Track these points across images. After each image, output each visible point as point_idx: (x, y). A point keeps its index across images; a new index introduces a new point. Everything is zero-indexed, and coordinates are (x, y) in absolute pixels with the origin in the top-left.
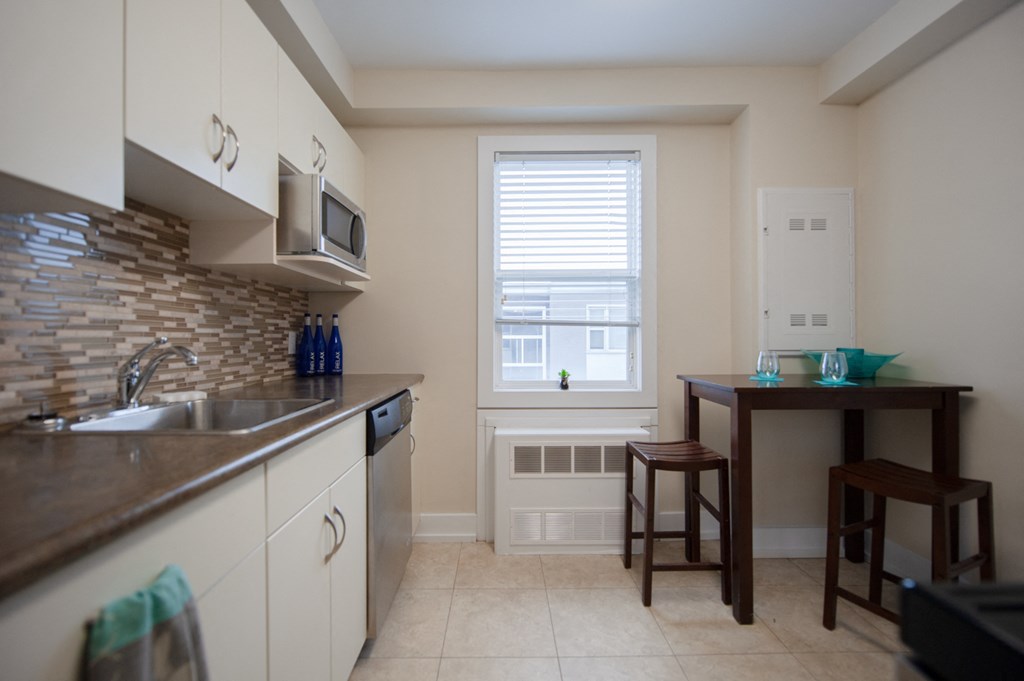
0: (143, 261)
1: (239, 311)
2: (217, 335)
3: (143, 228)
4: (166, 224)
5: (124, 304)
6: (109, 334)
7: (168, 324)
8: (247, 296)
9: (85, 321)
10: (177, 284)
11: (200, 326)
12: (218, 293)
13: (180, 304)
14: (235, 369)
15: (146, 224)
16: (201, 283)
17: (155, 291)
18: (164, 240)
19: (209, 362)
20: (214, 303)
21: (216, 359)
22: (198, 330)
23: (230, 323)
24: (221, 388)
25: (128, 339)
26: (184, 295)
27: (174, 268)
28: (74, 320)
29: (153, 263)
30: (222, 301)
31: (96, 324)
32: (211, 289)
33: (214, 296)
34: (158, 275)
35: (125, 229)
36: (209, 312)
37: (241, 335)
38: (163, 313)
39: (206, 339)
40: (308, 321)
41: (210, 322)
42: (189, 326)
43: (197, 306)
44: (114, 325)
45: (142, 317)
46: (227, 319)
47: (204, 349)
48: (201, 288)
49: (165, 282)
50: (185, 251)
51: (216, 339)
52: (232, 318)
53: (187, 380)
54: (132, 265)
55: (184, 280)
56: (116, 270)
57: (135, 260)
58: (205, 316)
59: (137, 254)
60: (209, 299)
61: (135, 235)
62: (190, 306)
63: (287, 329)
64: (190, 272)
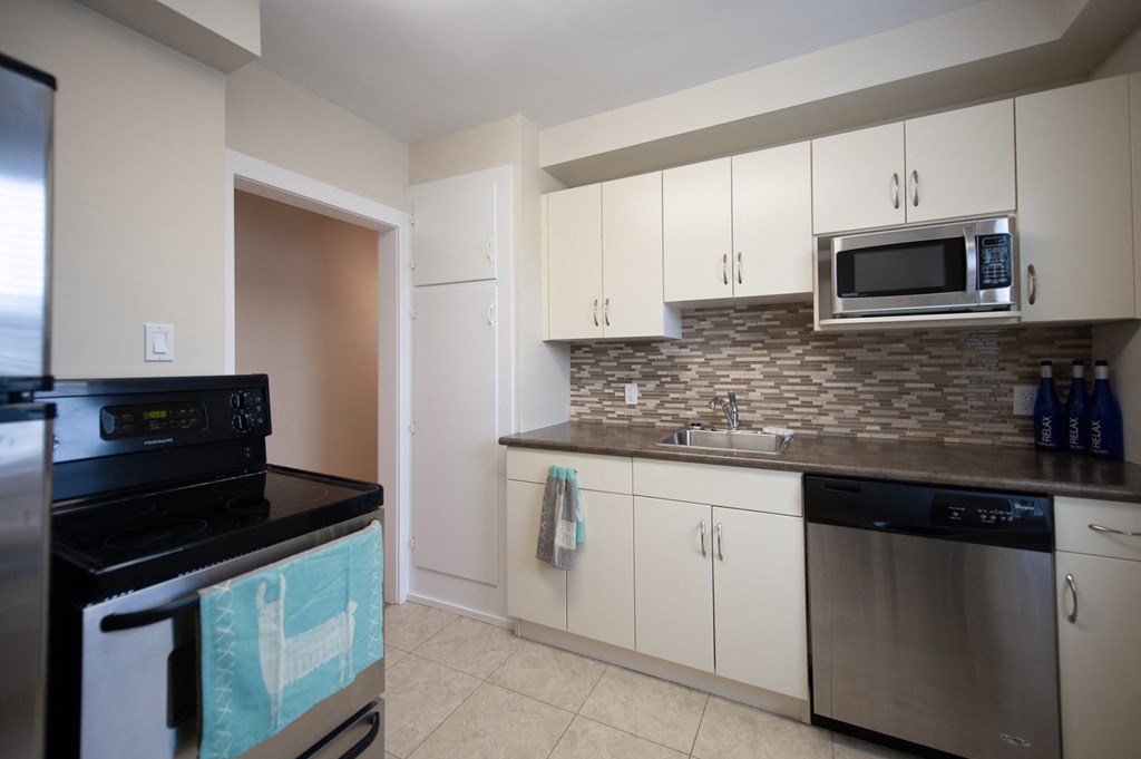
0: (768, 341)
1: (893, 366)
2: (855, 388)
3: (768, 320)
4: (788, 312)
5: (754, 369)
6: (744, 387)
7: (791, 380)
8: (908, 350)
9: (729, 380)
10: (801, 351)
11: (827, 381)
12: (849, 352)
13: (804, 365)
14: (883, 420)
15: (770, 317)
16: (831, 347)
17: (779, 359)
18: (784, 323)
19: (842, 411)
20: (848, 361)
21: (851, 410)
22: (825, 385)
23: (875, 377)
24: (859, 435)
25: (757, 390)
26: (807, 358)
27: (798, 341)
28: (723, 380)
29: (778, 341)
30: (859, 359)
31: (736, 381)
32: (842, 350)
33: (848, 355)
34: (782, 348)
35: (754, 324)
36: (842, 370)
37: (896, 389)
38: (786, 373)
39: (836, 392)
40: (1047, 372)
41: (840, 377)
42: (814, 381)
43: (824, 366)
44: (747, 381)
45: (767, 376)
46: (869, 374)
47: (835, 400)
48: (829, 351)
49: (789, 352)
50: (809, 325)
51: (852, 392)
52: (875, 373)
53: (814, 422)
54: (760, 345)
55: (809, 347)
56: (749, 350)
57: (762, 342)
58: (835, 373)
59: (763, 338)
60: (842, 358)
61: (762, 326)
62: (818, 367)
63: (1008, 382)
64: (813, 341)
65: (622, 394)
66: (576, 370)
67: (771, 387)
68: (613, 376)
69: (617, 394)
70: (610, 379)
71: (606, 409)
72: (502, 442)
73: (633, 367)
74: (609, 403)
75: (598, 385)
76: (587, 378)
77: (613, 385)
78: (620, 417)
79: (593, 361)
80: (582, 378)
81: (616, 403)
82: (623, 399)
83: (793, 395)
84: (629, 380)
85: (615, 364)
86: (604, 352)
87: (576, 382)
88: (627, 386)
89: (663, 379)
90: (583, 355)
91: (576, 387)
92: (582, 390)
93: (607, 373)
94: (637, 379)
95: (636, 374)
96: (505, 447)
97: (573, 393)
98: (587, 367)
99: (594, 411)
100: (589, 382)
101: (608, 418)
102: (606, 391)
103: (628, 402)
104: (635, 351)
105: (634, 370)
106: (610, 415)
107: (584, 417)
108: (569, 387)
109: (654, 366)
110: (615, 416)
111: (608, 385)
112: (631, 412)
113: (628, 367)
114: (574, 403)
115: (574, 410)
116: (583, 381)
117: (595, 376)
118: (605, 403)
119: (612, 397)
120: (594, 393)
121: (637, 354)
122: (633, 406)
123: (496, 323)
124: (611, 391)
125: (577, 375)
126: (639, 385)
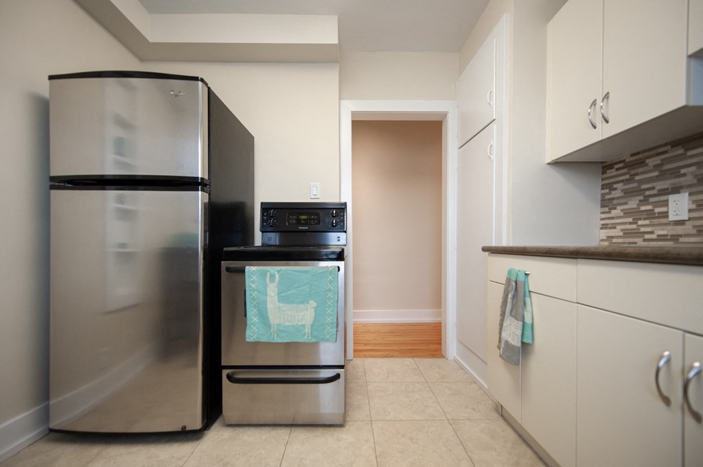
65: (663, 209)
66: (607, 191)
68: (653, 188)
69: (657, 210)
70: (647, 193)
71: (642, 229)
73: (683, 171)
74: (647, 222)
75: (633, 204)
76: (618, 198)
77: (652, 200)
78: (661, 238)
79: (627, 177)
80: (613, 199)
81: (656, 221)
82: (665, 215)
84: (676, 190)
85: (656, 173)
86: (641, 163)
87: (607, 204)
88: (672, 198)
90: (616, 173)
91: (606, 209)
92: (613, 211)
93: (644, 187)
94: (690, 186)
95: (689, 179)
97: (603, 216)
98: (619, 186)
99: (627, 233)
100: (622, 201)
101: (645, 240)
102: (643, 208)
103: (672, 218)
104: (687, 150)
105: (684, 175)
106: (647, 236)
107: (614, 240)
108: (599, 210)
110: (654, 236)
111: (645, 201)
112: (679, 230)
113: (676, 173)
114: (604, 227)
115: (604, 234)
116: (615, 202)
117: (628, 194)
118: (640, 222)
119: (650, 215)
120: (627, 213)
121: (690, 153)
122: (681, 223)
124: (650, 207)
125: (607, 197)
126: (690, 194)
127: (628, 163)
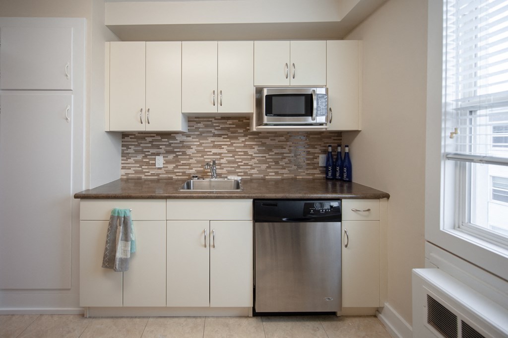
0: (230, 134)
1: (280, 147)
2: (265, 157)
3: (230, 124)
4: (239, 121)
5: (223, 148)
6: (219, 157)
7: (239, 153)
8: (285, 140)
9: (211, 153)
10: (244, 140)
11: (255, 153)
12: (264, 141)
13: (245, 146)
14: (276, 170)
15: (231, 123)
16: (256, 138)
17: (234, 143)
18: (238, 126)
19: (260, 167)
20: (263, 144)
21: (264, 166)
22: (254, 155)
23: (273, 152)
24: (267, 177)
25: (224, 158)
26: (247, 143)
27: (243, 135)
28: (208, 153)
29: (234, 135)
30: (267, 143)
31: (215, 154)
32: (261, 140)
33: (263, 142)
34: (236, 138)
35: (224, 126)
36: (261, 148)
37: (280, 157)
38: (237, 150)
39: (258, 158)
40: (330, 149)
41: (260, 152)
42: (249, 154)
43: (253, 147)
44: (220, 154)
45: (229, 152)
46: (271, 150)
47: (257, 162)
48: (256, 140)
49: (239, 140)
50: (248, 128)
51: (264, 158)
52: (273, 150)
53: (249, 173)
54: (226, 136)
55: (247, 138)
56: (221, 139)
57: (227, 135)
58: (258, 150)
59: (228, 133)
60: (260, 143)
61: (227, 128)
62: (251, 147)
63: (318, 153)
64: (249, 135)
65: (154, 162)
66: (125, 148)
67: (231, 157)
68: (149, 152)
69: (151, 162)
70: (147, 153)
71: (144, 171)
72: (76, 197)
73: (161, 147)
74: (146, 167)
75: (140, 157)
76: (132, 153)
77: (148, 157)
78: (153, 175)
79: (137, 143)
80: (129, 153)
81: (150, 167)
82: (154, 164)
83: (240, 160)
84: (158, 154)
85: (150, 145)
86: (144, 138)
87: (125, 155)
88: (157, 157)
89: (177, 153)
90: (130, 140)
91: (125, 158)
92: (129, 160)
93: (145, 150)
94: (163, 154)
95: (162, 151)
96: (79, 199)
97: (123, 162)
98: (132, 147)
99: (136, 172)
100: (134, 155)
101: (145, 176)
102: (144, 160)
103: (157, 166)
104: (162, 138)
105: (161, 148)
106: (146, 174)
107: (130, 176)
108: (120, 158)
109: (172, 147)
110: (149, 174)
111: (145, 157)
112: (159, 171)
113: (158, 147)
114: (123, 168)
115: (124, 172)
116: (130, 155)
117: (137, 152)
118: (143, 167)
119: (148, 164)
120: (136, 162)
121: (163, 140)
122: (160, 169)
123: (72, 119)
124: (147, 160)
125: (125, 152)
126: (163, 157)
127: (137, 136)
